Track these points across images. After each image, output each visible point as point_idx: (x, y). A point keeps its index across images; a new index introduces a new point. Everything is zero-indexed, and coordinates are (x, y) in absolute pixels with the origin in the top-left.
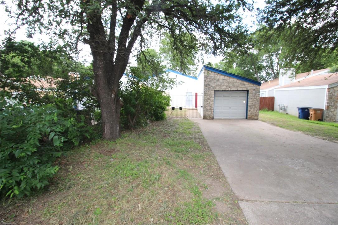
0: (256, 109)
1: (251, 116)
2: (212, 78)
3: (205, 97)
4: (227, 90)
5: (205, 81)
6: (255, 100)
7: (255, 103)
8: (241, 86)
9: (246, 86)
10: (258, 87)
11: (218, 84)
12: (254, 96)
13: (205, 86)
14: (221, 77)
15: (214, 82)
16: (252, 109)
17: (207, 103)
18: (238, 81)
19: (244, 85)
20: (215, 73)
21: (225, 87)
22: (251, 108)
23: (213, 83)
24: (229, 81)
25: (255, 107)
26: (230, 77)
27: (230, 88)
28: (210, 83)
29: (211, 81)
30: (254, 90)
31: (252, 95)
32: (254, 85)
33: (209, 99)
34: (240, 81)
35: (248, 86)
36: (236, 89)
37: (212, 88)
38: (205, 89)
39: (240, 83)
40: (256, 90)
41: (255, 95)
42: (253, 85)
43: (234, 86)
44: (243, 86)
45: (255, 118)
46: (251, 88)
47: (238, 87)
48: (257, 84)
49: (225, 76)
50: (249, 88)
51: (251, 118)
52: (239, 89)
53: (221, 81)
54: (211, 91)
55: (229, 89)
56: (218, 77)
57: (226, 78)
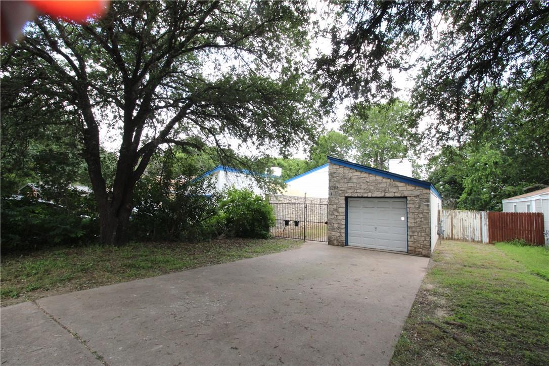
0: (423, 234)
1: (415, 247)
2: (341, 175)
3: (331, 206)
4: (366, 195)
5: (330, 180)
6: (421, 216)
7: (421, 221)
8: (391, 190)
9: (400, 189)
10: (425, 191)
11: (350, 185)
12: (419, 208)
13: (331, 188)
14: (355, 175)
15: (344, 182)
16: (416, 234)
17: (333, 216)
18: (384, 180)
19: (397, 187)
20: (345, 169)
21: (362, 191)
22: (413, 232)
23: (342, 184)
24: (368, 180)
25: (421, 231)
26: (369, 174)
27: (370, 192)
28: (337, 185)
29: (338, 182)
30: (417, 196)
31: (413, 206)
32: (417, 188)
33: (336, 210)
34: (389, 180)
35: (405, 188)
36: (382, 195)
37: (340, 192)
38: (331, 194)
39: (388, 184)
40: (420, 196)
41: (420, 206)
42: (413, 188)
43: (378, 190)
44: (395, 190)
45: (424, 252)
46: (411, 192)
47: (385, 191)
48: (422, 187)
49: (361, 172)
50: (406, 194)
51: (415, 251)
52: (387, 195)
53: (355, 181)
54: (339, 197)
55: (370, 195)
56: (350, 175)
57: (364, 175)
